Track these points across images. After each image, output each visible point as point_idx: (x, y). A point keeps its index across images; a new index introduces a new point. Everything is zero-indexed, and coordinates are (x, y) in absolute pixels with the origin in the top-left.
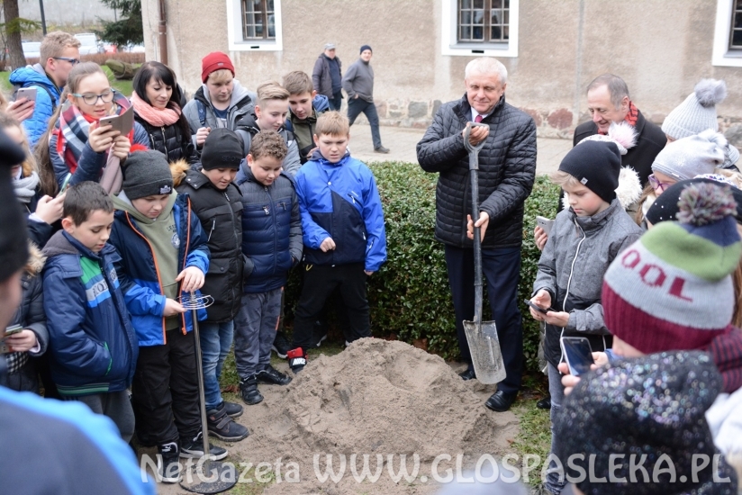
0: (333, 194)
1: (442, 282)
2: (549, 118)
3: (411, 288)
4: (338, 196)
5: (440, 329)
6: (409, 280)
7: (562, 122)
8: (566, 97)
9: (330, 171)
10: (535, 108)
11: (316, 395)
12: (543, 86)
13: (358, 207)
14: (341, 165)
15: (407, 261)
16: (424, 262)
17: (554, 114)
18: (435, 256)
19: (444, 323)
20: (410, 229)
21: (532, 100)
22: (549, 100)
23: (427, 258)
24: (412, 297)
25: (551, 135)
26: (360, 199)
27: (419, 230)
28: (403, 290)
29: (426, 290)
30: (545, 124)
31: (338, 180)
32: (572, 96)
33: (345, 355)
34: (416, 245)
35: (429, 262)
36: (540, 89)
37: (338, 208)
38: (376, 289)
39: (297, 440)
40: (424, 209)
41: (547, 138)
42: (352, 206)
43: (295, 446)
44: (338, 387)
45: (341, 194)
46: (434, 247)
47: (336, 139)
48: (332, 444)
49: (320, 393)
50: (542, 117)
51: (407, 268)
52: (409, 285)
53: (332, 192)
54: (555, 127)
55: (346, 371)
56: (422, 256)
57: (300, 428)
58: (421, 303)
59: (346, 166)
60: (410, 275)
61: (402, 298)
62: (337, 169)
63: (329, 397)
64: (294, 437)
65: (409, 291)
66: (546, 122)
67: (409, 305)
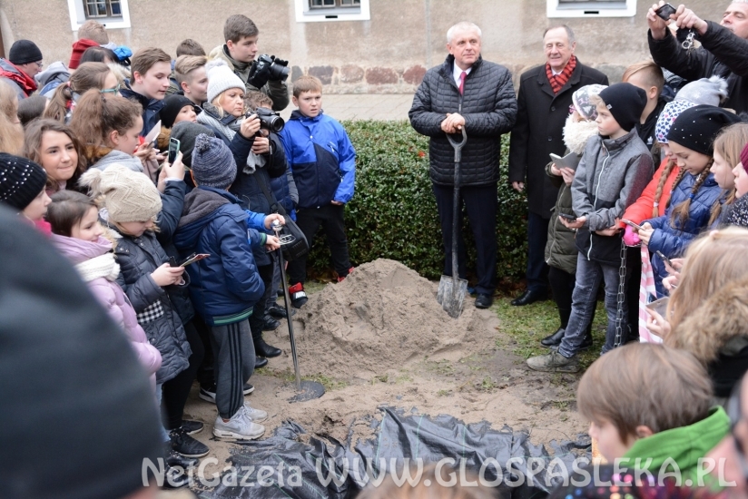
0: (316, 146)
1: (409, 214)
2: (404, 75)
3: (380, 223)
4: (320, 147)
5: (410, 254)
6: (378, 217)
7: (417, 78)
8: (419, 54)
9: (311, 126)
10: (391, 67)
11: (338, 314)
12: (397, 46)
13: (336, 155)
14: (317, 121)
15: (375, 200)
16: (390, 199)
17: (408, 71)
18: (399, 194)
19: (413, 249)
20: (373, 173)
21: (387, 59)
22: (403, 58)
23: (392, 195)
24: (382, 231)
25: (408, 91)
26: (337, 148)
27: (382, 173)
28: (372, 226)
29: (394, 223)
30: (401, 81)
31: (318, 134)
32: (424, 53)
33: (349, 280)
34: (381, 185)
35: (394, 199)
36: (394, 48)
37: (321, 156)
38: (348, 229)
39: (335, 350)
40: (381, 155)
41: (405, 93)
42: (331, 154)
43: (335, 355)
44: (353, 306)
45: (322, 145)
46: (398, 186)
47: (315, 95)
48: (368, 347)
49: (341, 312)
50: (398, 74)
51: (375, 206)
52: (378, 221)
53: (314, 144)
54: (411, 83)
55: (356, 293)
56: (388, 195)
57: (335, 339)
58: (391, 235)
59: (322, 122)
60: (379, 212)
61: (373, 232)
62: (315, 124)
63: (347, 315)
64: (332, 348)
65: (379, 226)
66: (402, 79)
67: (378, 237)
